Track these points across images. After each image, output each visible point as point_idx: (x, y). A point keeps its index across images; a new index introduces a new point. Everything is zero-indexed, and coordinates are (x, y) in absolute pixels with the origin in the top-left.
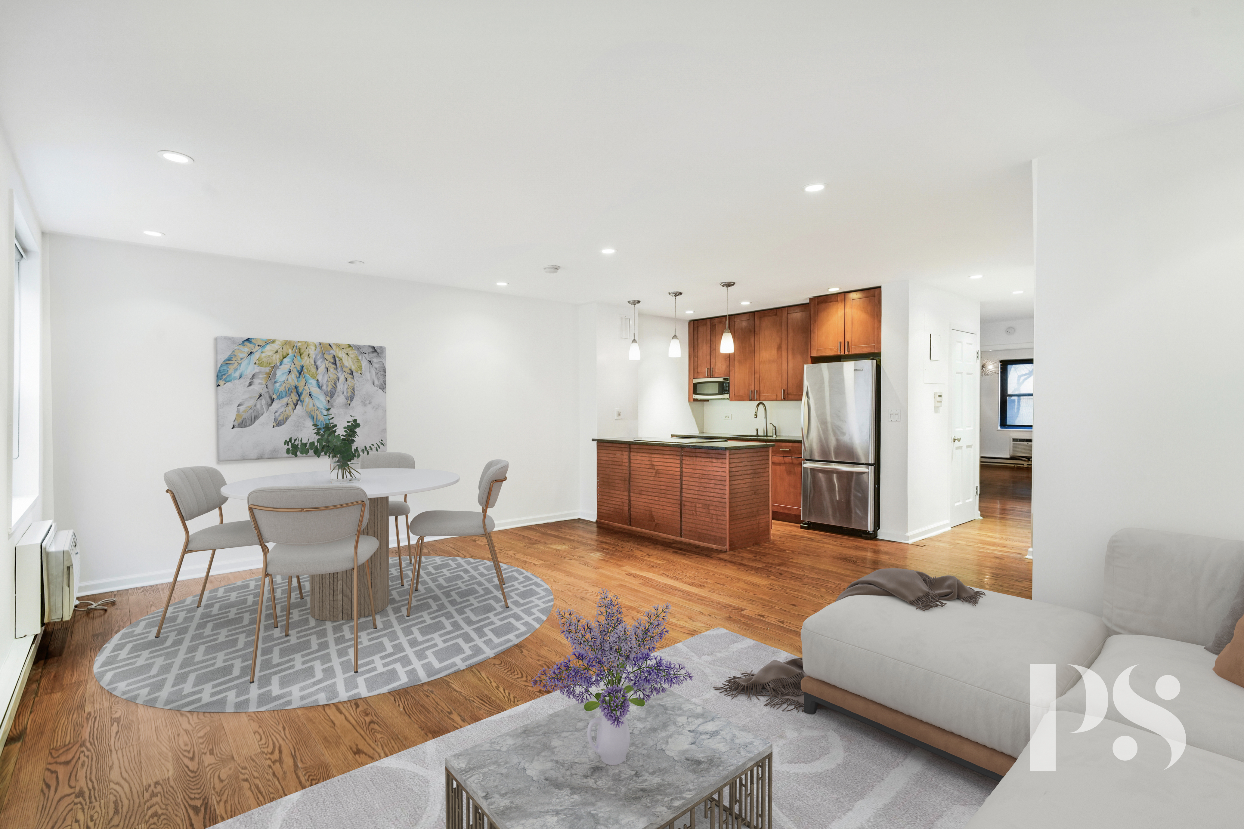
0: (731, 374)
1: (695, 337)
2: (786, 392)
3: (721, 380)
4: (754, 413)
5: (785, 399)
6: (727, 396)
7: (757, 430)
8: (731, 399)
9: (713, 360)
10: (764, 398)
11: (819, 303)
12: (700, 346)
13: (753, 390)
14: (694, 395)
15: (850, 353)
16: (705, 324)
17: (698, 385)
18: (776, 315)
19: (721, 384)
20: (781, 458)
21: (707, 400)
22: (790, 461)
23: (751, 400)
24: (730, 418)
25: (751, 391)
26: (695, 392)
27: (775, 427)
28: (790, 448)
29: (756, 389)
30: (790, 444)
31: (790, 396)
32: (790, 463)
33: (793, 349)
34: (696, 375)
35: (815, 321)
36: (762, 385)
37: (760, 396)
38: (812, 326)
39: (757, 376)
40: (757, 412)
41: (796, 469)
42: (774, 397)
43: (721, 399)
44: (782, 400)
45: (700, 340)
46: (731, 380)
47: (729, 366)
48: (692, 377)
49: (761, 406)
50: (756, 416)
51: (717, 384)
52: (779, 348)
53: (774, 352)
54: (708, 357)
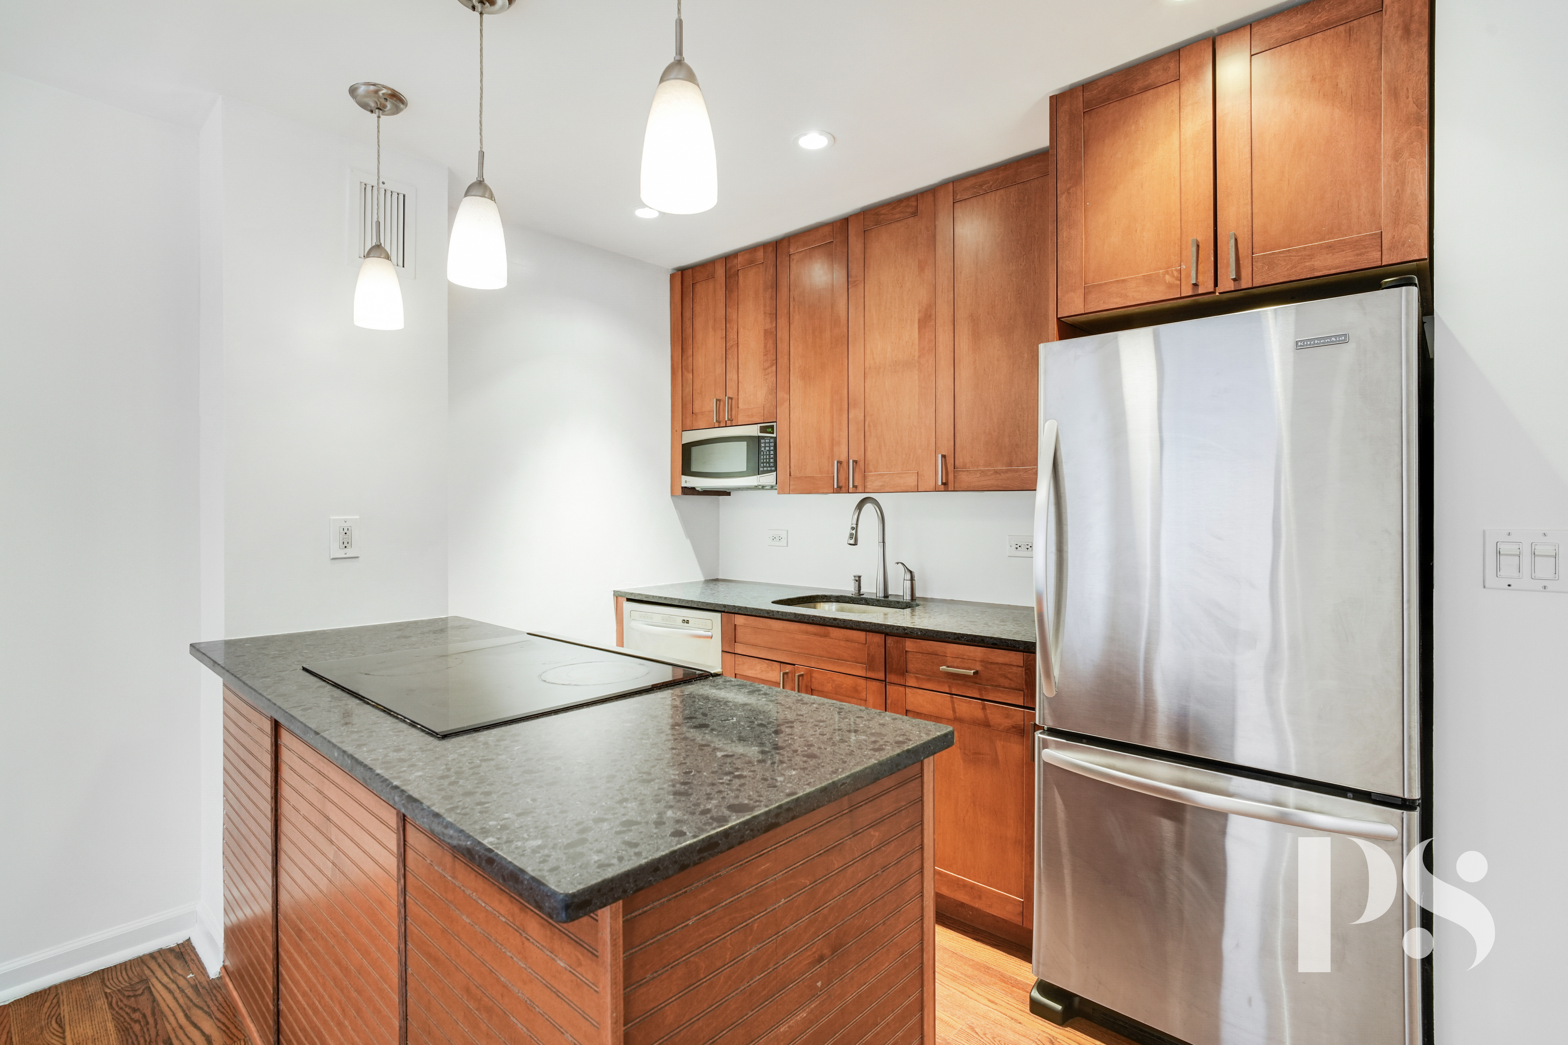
0: (782, 412)
1: (688, 314)
2: (950, 461)
3: (754, 431)
4: (848, 531)
5: (946, 486)
6: (768, 479)
7: (858, 579)
8: (778, 487)
9: (732, 375)
10: (878, 484)
11: (1090, 108)
12: (699, 336)
13: (843, 458)
14: (684, 478)
15: (1245, 283)
16: (712, 276)
17: (695, 450)
18: (915, 214)
19: (754, 442)
20: (942, 700)
21: (725, 493)
22: (979, 714)
23: (839, 490)
24: (784, 542)
25: (840, 463)
26: (687, 470)
27: (911, 572)
28: (979, 668)
29: (854, 457)
30: (978, 652)
31: (964, 478)
32: (975, 722)
33: (974, 320)
34: (688, 422)
35: (1077, 178)
36: (872, 443)
37: (865, 477)
38: (1062, 200)
39: (856, 414)
40: (855, 528)
41: (999, 744)
42: (911, 481)
43: (756, 488)
44: (936, 490)
45: (699, 323)
46: (780, 432)
47: (774, 390)
48: (679, 427)
49: (869, 508)
50: (854, 540)
51: (744, 444)
52: (927, 320)
53: (911, 333)
54: (720, 369)
